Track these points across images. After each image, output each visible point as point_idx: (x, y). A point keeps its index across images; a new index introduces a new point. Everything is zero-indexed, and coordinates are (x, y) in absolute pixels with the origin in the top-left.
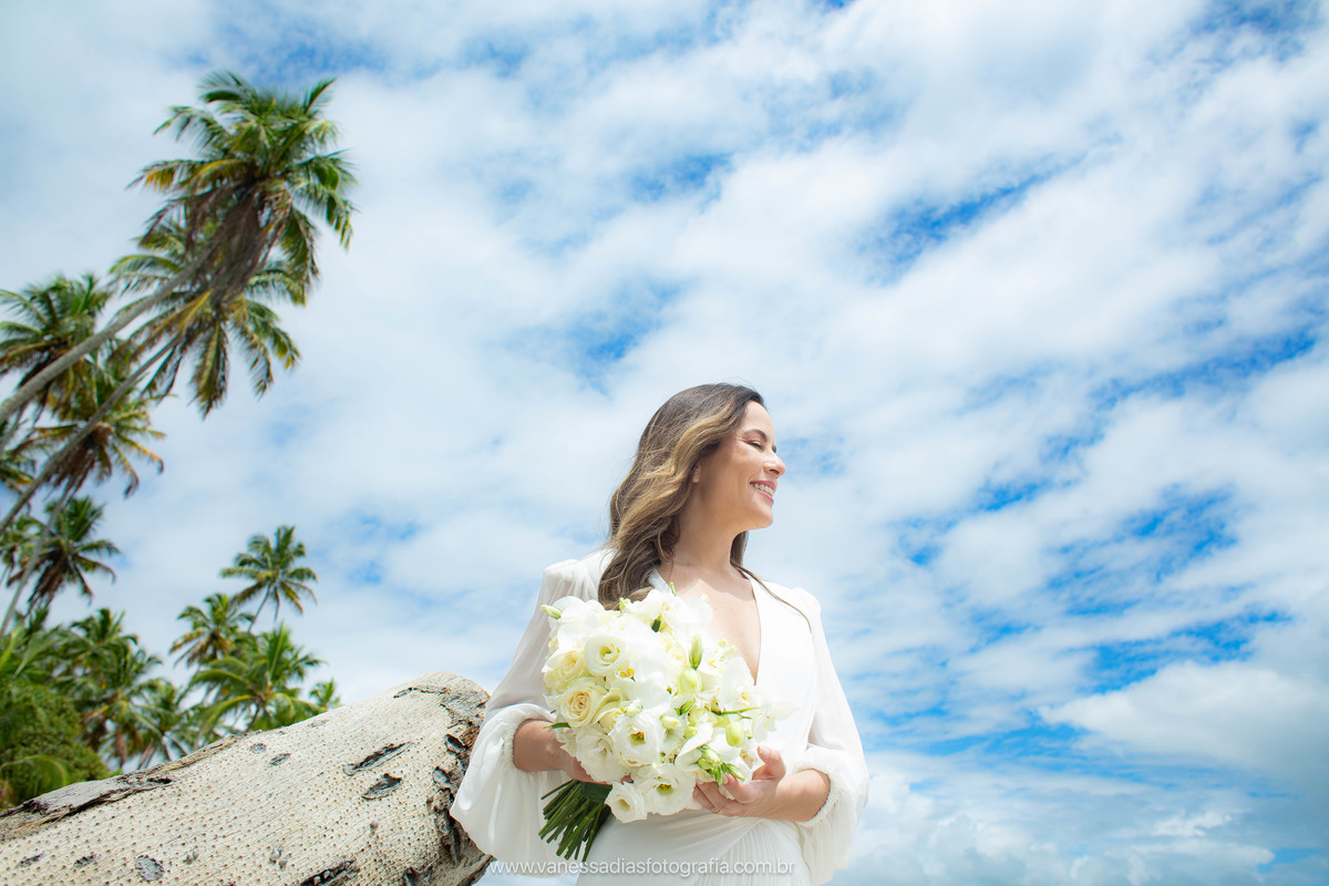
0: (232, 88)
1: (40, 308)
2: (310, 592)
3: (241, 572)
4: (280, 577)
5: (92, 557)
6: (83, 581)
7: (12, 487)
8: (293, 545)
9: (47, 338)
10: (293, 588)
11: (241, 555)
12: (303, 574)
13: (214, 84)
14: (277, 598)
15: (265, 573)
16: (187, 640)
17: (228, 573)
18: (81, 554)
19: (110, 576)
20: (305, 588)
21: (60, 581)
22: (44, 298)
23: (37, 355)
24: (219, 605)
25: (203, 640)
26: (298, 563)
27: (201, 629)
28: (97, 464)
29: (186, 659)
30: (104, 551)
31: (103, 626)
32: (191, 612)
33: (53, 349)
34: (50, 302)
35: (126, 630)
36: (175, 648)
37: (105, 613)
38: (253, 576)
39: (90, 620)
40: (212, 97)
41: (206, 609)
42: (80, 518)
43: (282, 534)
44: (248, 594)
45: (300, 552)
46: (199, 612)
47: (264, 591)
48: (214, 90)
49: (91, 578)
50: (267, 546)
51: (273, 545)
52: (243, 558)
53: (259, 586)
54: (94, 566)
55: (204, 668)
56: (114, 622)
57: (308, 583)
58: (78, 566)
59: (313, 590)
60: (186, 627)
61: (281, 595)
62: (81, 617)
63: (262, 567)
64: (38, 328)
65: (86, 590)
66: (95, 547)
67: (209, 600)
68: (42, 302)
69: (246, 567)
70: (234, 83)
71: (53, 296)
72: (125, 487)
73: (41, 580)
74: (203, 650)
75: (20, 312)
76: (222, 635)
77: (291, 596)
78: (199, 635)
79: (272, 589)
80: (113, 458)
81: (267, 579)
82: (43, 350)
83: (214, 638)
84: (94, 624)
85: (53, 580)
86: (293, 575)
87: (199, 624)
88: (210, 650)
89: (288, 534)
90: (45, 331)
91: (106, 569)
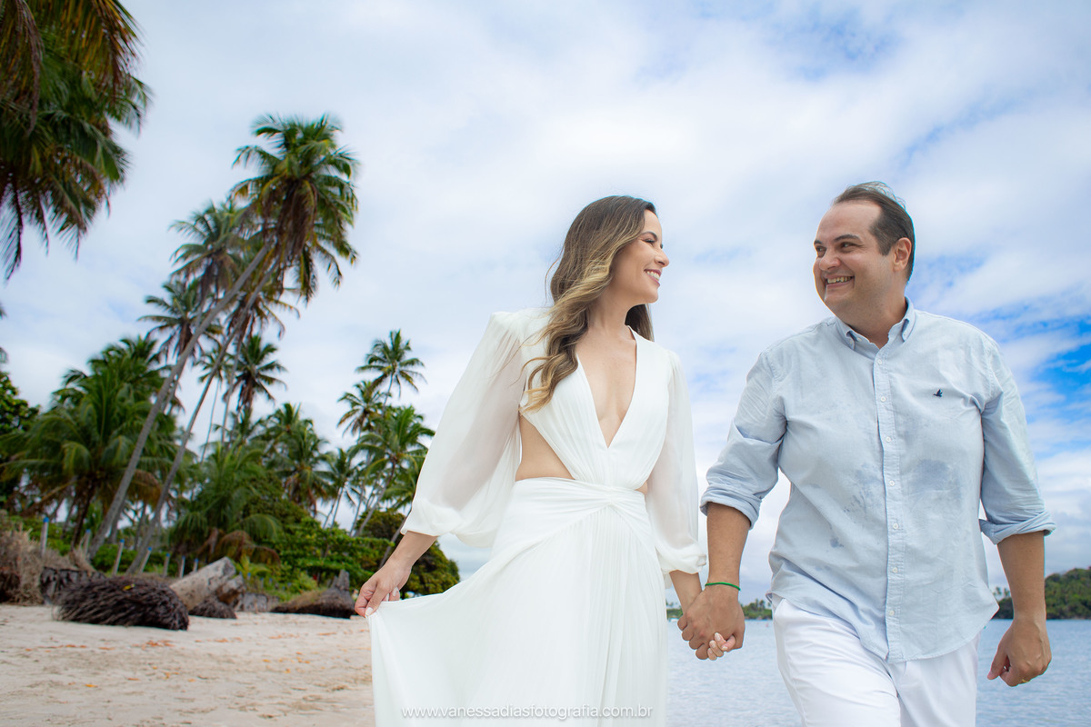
0: (270, 125)
1: (201, 227)
2: (421, 375)
3: (370, 367)
4: (398, 368)
5: (269, 374)
6: (266, 391)
7: (209, 337)
8: (403, 343)
9: (210, 247)
10: (409, 374)
11: (369, 355)
12: (412, 362)
13: (260, 124)
14: (398, 382)
15: (387, 366)
16: (348, 416)
17: (363, 368)
18: (262, 373)
19: (283, 386)
20: (417, 373)
21: (253, 393)
22: (201, 219)
23: (205, 262)
24: (368, 390)
25: (358, 415)
26: (408, 356)
27: (356, 407)
28: (257, 319)
29: (350, 429)
30: (276, 370)
31: (288, 415)
32: (347, 397)
33: (214, 256)
34: (206, 222)
35: (302, 417)
36: (341, 422)
37: (288, 407)
38: (380, 368)
39: (278, 412)
40: (260, 132)
41: (356, 393)
42: (255, 352)
43: (394, 337)
44: (378, 381)
45: (408, 348)
46: (352, 395)
47: (389, 378)
48: (260, 127)
49: (271, 389)
50: (385, 348)
51: (390, 345)
52: (370, 357)
53: (385, 376)
54: (270, 380)
55: (363, 434)
56: (295, 411)
57: (417, 369)
58: (263, 382)
59: (424, 374)
60: (346, 407)
61: (402, 380)
62: (272, 411)
63: (384, 362)
65: (270, 397)
66: (270, 367)
67: (358, 386)
68: (202, 223)
69: (374, 364)
70: (271, 121)
71: (207, 217)
72: (277, 332)
73: (241, 395)
74: (360, 421)
75: (189, 234)
76: (372, 410)
77: (408, 378)
78: (354, 412)
79: (394, 377)
80: (266, 313)
81: (390, 371)
82: (209, 256)
83: (366, 412)
84: (282, 414)
85: (249, 394)
86: (407, 364)
87: (354, 404)
88: (366, 421)
89: (398, 336)
90: (207, 243)
91: (280, 382)
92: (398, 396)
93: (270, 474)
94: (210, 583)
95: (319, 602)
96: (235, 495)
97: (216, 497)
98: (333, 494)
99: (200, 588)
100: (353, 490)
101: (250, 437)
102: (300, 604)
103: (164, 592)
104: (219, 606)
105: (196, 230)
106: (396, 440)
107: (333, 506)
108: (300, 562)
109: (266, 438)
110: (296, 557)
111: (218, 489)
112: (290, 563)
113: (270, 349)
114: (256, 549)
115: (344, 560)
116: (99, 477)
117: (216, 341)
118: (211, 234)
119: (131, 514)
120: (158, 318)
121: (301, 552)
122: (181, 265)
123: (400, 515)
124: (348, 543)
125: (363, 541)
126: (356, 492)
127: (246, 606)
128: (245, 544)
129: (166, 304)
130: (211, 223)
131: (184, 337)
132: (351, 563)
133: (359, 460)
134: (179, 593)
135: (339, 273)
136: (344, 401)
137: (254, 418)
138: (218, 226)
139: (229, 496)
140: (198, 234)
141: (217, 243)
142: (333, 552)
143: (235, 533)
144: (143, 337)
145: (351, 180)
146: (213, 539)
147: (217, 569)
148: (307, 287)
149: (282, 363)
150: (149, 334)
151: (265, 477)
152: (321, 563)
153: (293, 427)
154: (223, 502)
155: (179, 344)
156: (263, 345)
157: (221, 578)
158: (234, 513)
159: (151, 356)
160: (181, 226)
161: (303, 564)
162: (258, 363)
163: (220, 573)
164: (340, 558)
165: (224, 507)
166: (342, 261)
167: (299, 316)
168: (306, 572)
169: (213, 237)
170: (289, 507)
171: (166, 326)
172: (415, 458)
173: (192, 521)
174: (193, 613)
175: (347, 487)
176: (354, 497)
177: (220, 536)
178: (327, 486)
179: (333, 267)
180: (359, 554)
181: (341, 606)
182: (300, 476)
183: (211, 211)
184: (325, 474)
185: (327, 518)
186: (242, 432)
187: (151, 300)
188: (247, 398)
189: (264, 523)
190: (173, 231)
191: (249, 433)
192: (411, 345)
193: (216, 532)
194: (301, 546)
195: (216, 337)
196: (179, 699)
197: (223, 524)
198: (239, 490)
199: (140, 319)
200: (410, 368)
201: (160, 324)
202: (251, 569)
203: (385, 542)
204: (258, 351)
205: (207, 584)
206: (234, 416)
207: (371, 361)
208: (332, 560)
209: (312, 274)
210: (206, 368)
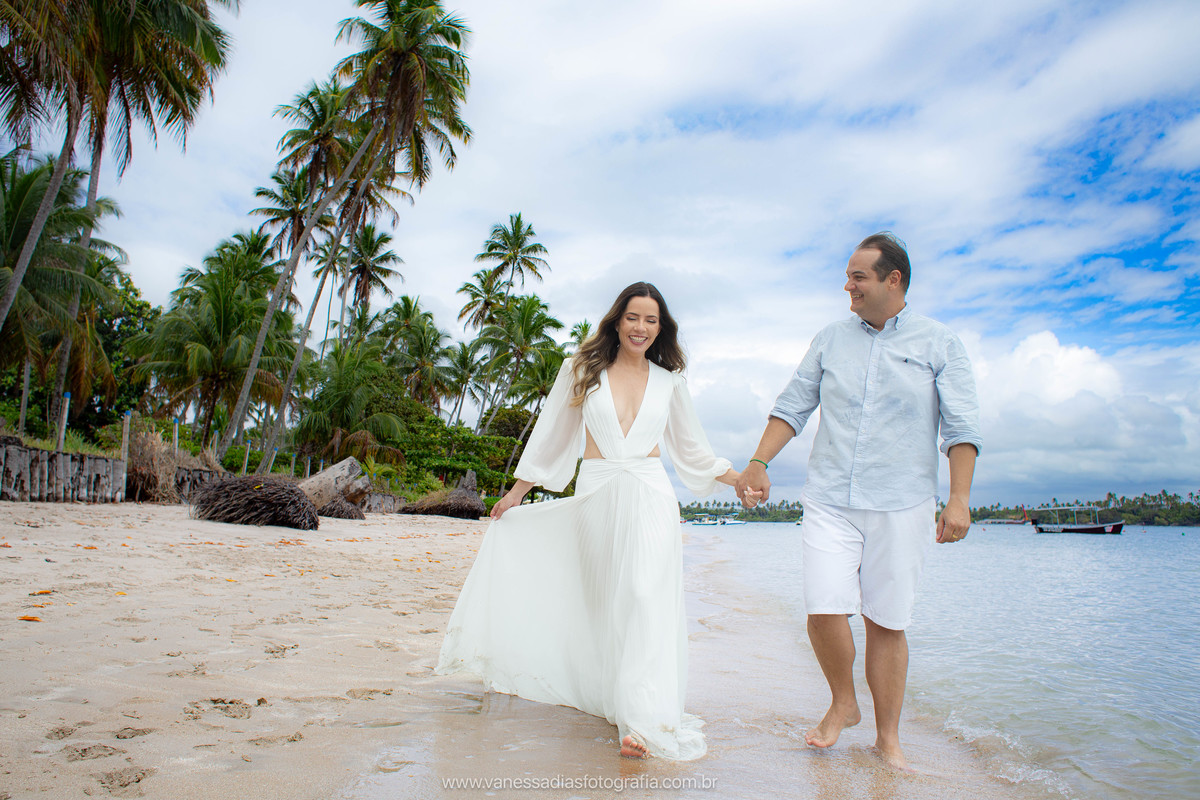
1: (305, 111)
2: (545, 262)
3: (490, 255)
4: (520, 255)
5: (384, 265)
6: (383, 285)
7: (321, 229)
8: (524, 228)
9: (316, 132)
10: (532, 261)
11: (488, 242)
12: (535, 248)
14: (521, 270)
15: (508, 253)
16: (469, 307)
17: (483, 256)
18: (377, 265)
19: (400, 278)
20: (540, 260)
21: (370, 287)
22: (305, 102)
23: (312, 148)
24: (489, 280)
25: (479, 306)
26: (530, 241)
27: (477, 298)
28: (369, 207)
29: (471, 323)
30: (391, 261)
31: (406, 309)
32: (467, 287)
33: (320, 141)
34: (311, 105)
35: (421, 310)
36: (461, 316)
37: (405, 299)
38: (501, 256)
39: (397, 305)
41: (477, 283)
42: (369, 242)
43: (514, 221)
44: (500, 270)
45: (531, 233)
46: (472, 286)
47: (510, 266)
49: (387, 281)
50: (505, 233)
51: (510, 231)
52: (490, 244)
53: (506, 264)
54: (386, 273)
55: (485, 327)
56: (413, 304)
57: (539, 255)
58: (379, 275)
59: (548, 261)
60: (467, 299)
61: (522, 266)
62: (390, 305)
63: (505, 249)
64: (307, 128)
65: (386, 290)
66: (385, 258)
67: (478, 276)
68: (307, 106)
69: (494, 251)
71: (312, 100)
72: (391, 221)
73: (357, 289)
74: (481, 314)
75: (294, 120)
76: (493, 301)
77: (531, 266)
78: (475, 303)
79: (516, 264)
80: (379, 200)
81: (511, 258)
82: (315, 143)
83: (487, 304)
84: (400, 309)
85: (365, 287)
86: (529, 250)
87: (475, 295)
88: (488, 313)
89: (518, 219)
90: (313, 128)
91: (396, 274)
92: (521, 286)
93: (391, 372)
94: (337, 483)
95: (447, 502)
96: (357, 393)
97: (337, 396)
98: (456, 391)
99: (327, 487)
100: (477, 386)
101: (368, 334)
102: (426, 506)
103: (292, 491)
104: (347, 506)
105: (301, 114)
106: (520, 332)
107: (456, 405)
108: (425, 461)
109: (385, 333)
110: (422, 456)
111: (339, 388)
112: (415, 463)
113: (385, 239)
114: (380, 449)
115: (470, 460)
116: (222, 377)
117: (328, 232)
118: (316, 118)
119: (256, 415)
120: (269, 211)
121: (426, 452)
122: (288, 152)
123: (527, 411)
124: (473, 441)
125: (489, 440)
126: (480, 388)
127: (373, 506)
128: (370, 444)
129: (276, 196)
130: (316, 106)
131: (296, 230)
132: (478, 463)
133: (483, 354)
134: (307, 492)
135: (453, 154)
136: (463, 293)
137: (372, 313)
138: (323, 109)
139: (351, 395)
140: (303, 119)
141: (323, 129)
142: (458, 451)
143: (359, 432)
144: (256, 232)
145: (461, 50)
146: (337, 439)
147: (343, 468)
148: (420, 170)
149: (398, 254)
150: (261, 228)
151: (386, 374)
152: (446, 462)
153: (413, 320)
154: (345, 401)
155: (292, 237)
156: (377, 235)
157: (347, 477)
158: (356, 411)
159: (265, 251)
160: (285, 111)
161: (428, 464)
162: (372, 256)
163: (346, 472)
164: (466, 457)
165: (347, 406)
166: (455, 141)
167: (413, 202)
168: (432, 471)
169: (319, 121)
170: (411, 405)
171: (278, 219)
172: (541, 351)
173: (315, 420)
174: (321, 513)
175: (471, 384)
176: (478, 394)
177: (344, 436)
178: (450, 383)
179: (446, 147)
180: (486, 452)
181: (469, 506)
182: (422, 373)
183: (314, 93)
184: (447, 370)
185: (451, 416)
186: (360, 328)
187: (261, 193)
188: (363, 292)
189: (388, 421)
190: (278, 116)
191: (367, 329)
192: (534, 229)
193: (340, 432)
194: (426, 445)
195: (328, 228)
196: (315, 595)
197: (346, 423)
198: (360, 388)
199: (250, 213)
200: (532, 254)
201: (271, 217)
202: (377, 469)
203: (512, 440)
204: (372, 241)
205: (334, 483)
206: (352, 311)
207: (490, 249)
208: (458, 460)
209: (424, 156)
210: (319, 263)
